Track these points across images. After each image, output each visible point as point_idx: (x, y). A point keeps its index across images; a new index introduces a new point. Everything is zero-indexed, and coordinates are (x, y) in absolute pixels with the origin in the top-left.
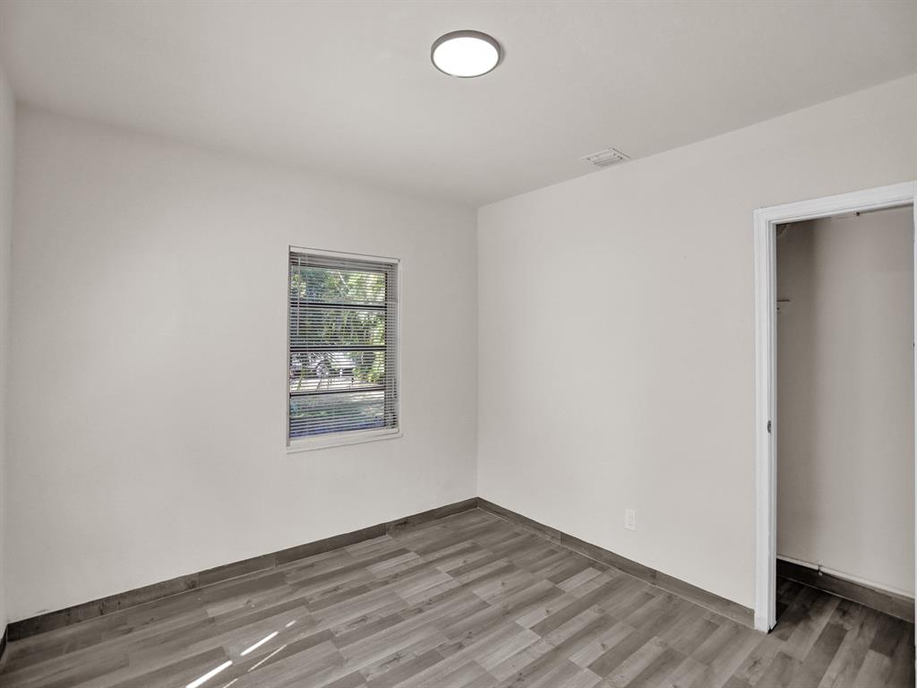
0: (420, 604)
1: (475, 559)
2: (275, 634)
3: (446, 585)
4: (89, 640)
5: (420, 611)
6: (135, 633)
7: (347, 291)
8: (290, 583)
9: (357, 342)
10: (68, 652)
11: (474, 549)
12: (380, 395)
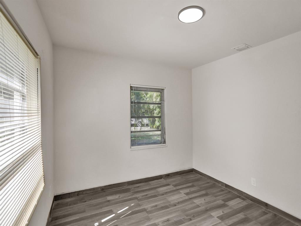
0: (175, 203)
1: (194, 190)
2: (128, 207)
3: (184, 198)
4: (75, 203)
5: (175, 205)
6: (87, 202)
7: (147, 99)
8: (132, 192)
9: (150, 115)
10: (69, 206)
11: (192, 186)
12: (159, 133)
